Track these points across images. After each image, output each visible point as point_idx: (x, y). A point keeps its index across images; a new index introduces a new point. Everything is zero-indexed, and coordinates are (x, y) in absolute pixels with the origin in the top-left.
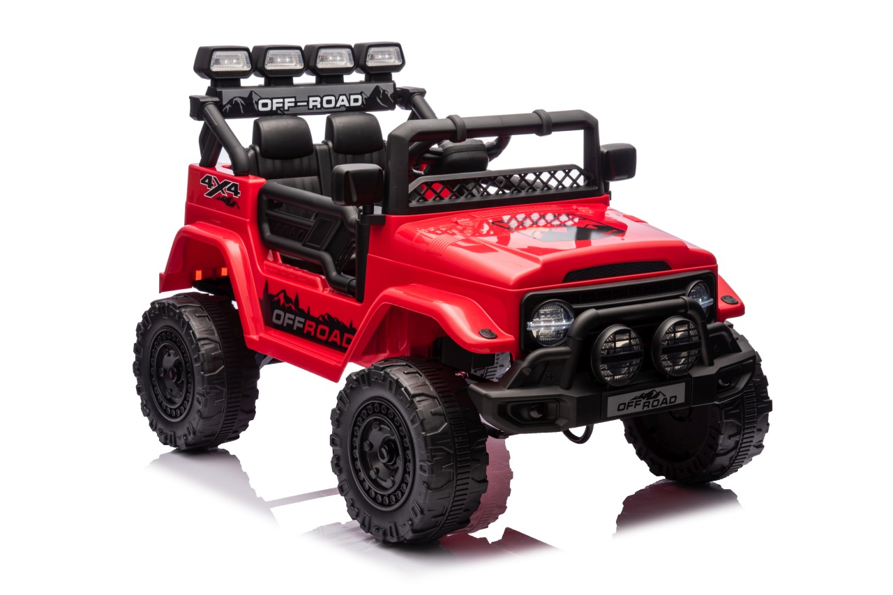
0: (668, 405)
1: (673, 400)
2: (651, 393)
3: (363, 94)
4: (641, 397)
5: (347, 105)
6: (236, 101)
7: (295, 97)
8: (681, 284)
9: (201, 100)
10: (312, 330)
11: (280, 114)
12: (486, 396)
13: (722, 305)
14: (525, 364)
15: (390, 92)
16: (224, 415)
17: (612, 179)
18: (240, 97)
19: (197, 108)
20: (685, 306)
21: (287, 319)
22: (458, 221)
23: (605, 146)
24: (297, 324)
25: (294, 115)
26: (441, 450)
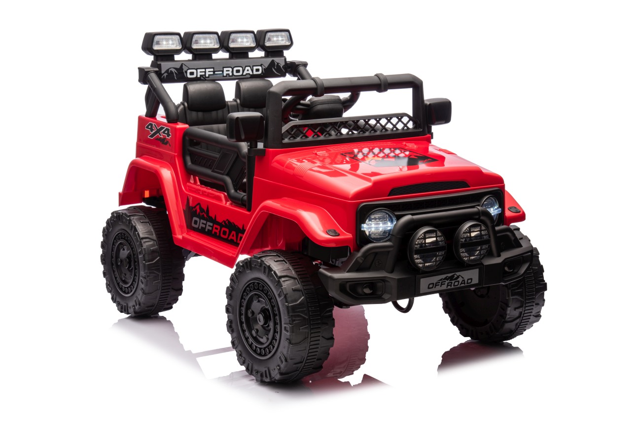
0: (466, 285)
1: (469, 281)
2: (453, 276)
3: (263, 66)
4: (446, 278)
5: (251, 73)
6: (171, 71)
7: (213, 68)
8: (477, 198)
9: (146, 70)
10: (217, 231)
11: (203, 80)
12: (331, 278)
13: (508, 213)
14: (359, 254)
15: (282, 64)
16: (159, 292)
17: (434, 124)
18: (174, 68)
19: (144, 75)
20: (478, 213)
21: (201, 223)
22: (317, 153)
23: (428, 100)
24: (208, 228)
25: (214, 81)
26: (299, 316)
